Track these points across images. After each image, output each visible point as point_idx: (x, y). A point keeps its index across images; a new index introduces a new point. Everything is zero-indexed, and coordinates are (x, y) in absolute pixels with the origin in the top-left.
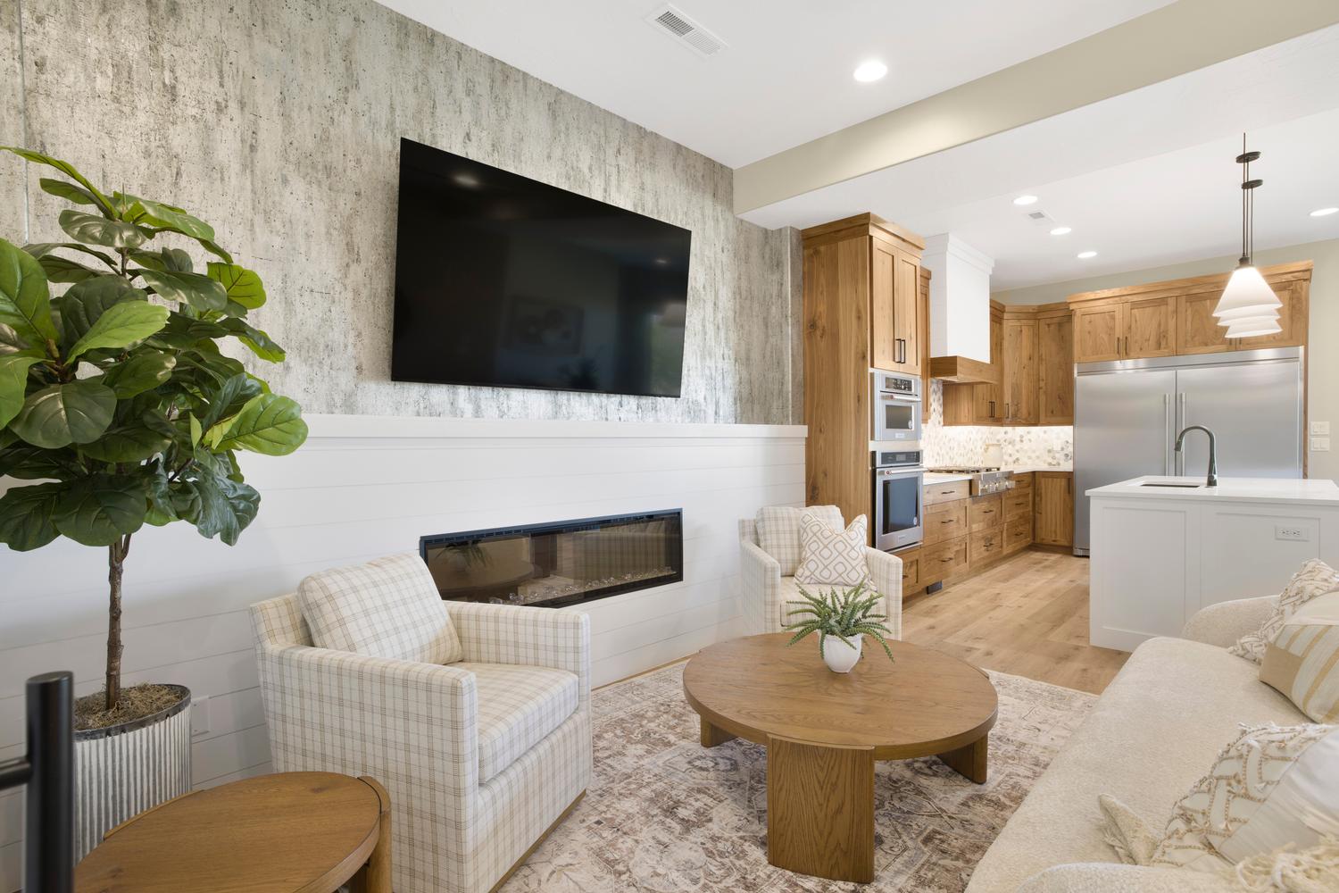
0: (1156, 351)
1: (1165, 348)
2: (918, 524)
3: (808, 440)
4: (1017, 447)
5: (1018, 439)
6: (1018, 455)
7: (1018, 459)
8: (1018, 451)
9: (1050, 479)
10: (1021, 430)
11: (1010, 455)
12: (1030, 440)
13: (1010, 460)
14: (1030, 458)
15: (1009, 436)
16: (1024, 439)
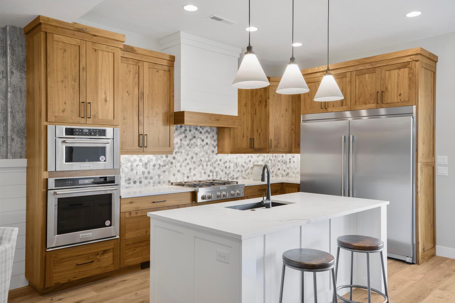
0: (341, 108)
1: (345, 106)
2: (110, 225)
3: (28, 168)
4: (288, 166)
5: (288, 161)
6: (288, 171)
7: (288, 173)
8: (288, 168)
9: (290, 188)
10: (289, 156)
11: (285, 171)
12: (294, 162)
13: (285, 174)
14: (294, 173)
15: (284, 158)
16: (291, 161)
